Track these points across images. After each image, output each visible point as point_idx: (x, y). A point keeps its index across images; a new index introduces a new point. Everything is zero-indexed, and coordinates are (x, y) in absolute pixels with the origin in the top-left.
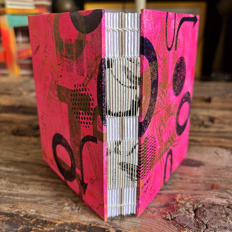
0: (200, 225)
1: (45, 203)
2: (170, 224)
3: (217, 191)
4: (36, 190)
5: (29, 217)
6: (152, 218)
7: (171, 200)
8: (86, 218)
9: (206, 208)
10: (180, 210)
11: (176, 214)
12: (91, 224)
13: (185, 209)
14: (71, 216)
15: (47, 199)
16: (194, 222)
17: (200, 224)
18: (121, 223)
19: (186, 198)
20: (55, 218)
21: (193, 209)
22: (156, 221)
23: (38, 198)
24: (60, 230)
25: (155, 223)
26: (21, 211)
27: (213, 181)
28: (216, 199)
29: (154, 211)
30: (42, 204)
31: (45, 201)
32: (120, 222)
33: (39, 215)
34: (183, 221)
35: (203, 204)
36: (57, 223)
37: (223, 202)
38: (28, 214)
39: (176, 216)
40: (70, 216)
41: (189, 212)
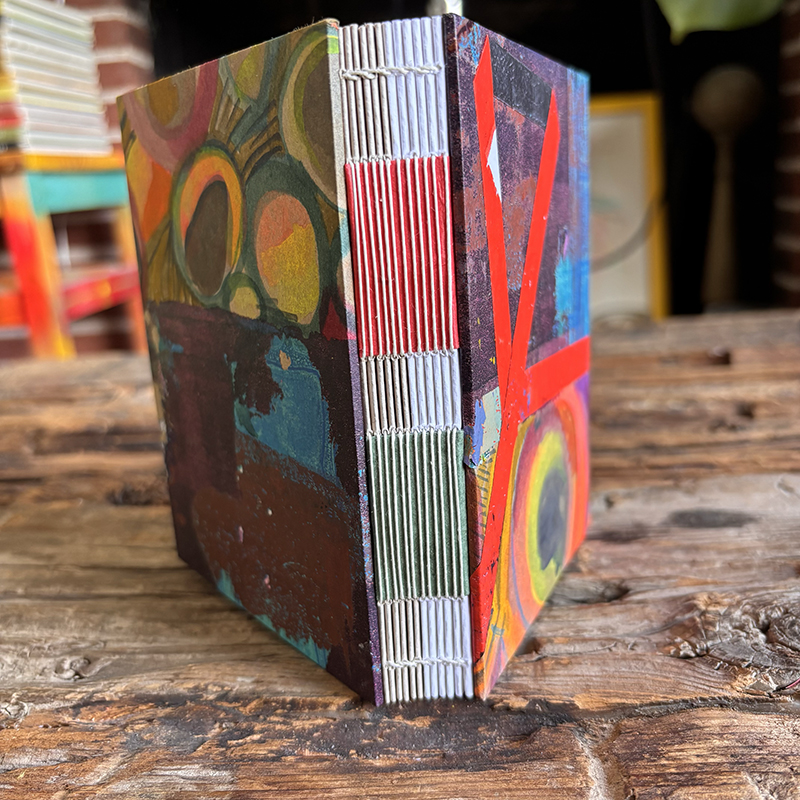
2: (697, 664)
5: (237, 699)
6: (635, 659)
7: (681, 608)
9: (797, 617)
10: (718, 629)
11: (708, 639)
13: (731, 625)
16: (770, 651)
18: (540, 682)
19: (726, 601)
21: (757, 623)
22: (648, 666)
24: (345, 721)
25: (647, 669)
26: (207, 686)
29: (635, 644)
32: (536, 680)
33: (268, 690)
34: (737, 653)
35: (783, 608)
38: (231, 690)
39: (709, 644)
41: (748, 632)
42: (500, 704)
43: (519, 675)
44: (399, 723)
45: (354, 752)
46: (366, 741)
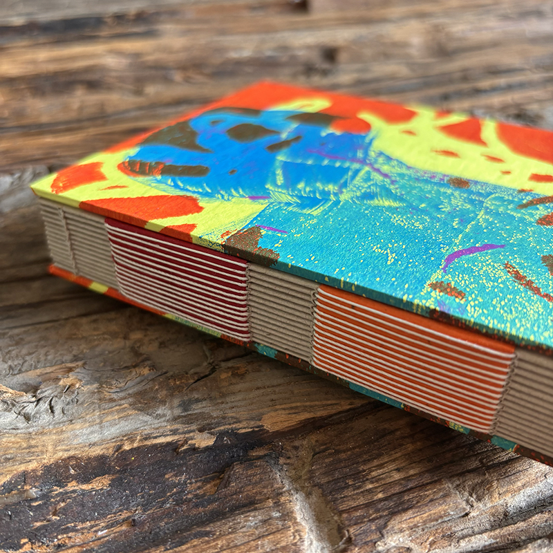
42: (185, 448)
43: (198, 401)
44: (74, 491)
45: (26, 540)
46: (38, 524)
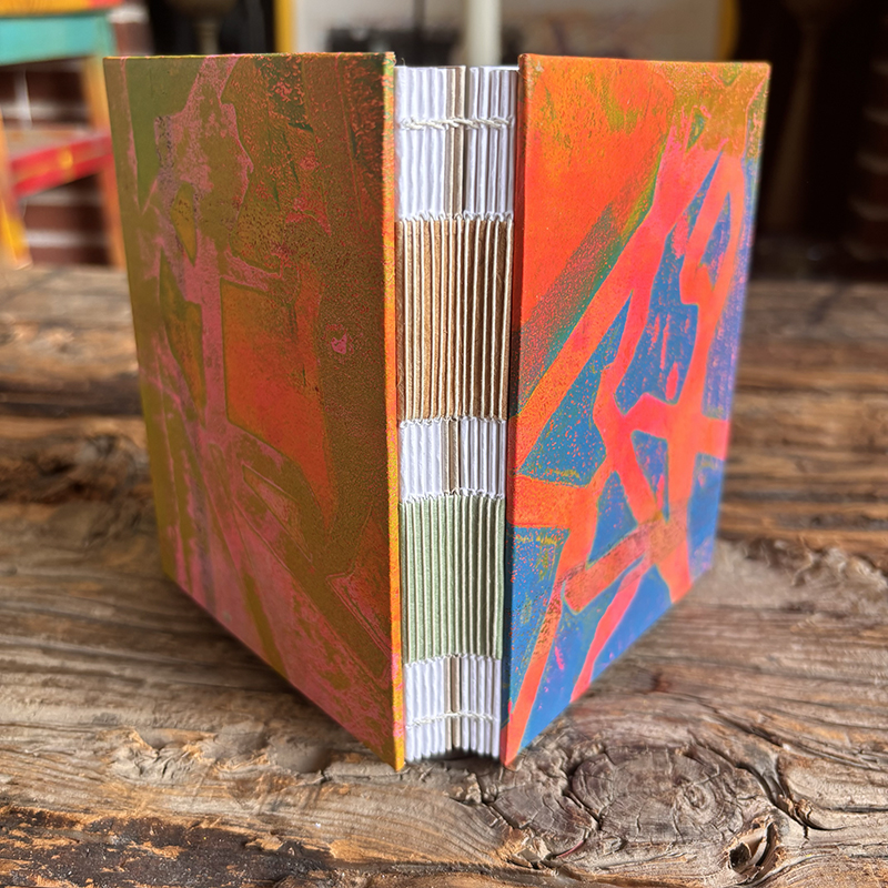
0: (576, 819)
1: (46, 751)
2: (474, 817)
3: (665, 698)
4: (20, 705)
6: (417, 798)
8: (184, 802)
9: (610, 760)
10: (519, 768)
11: (503, 782)
12: (198, 823)
13: (536, 763)
14: (133, 794)
15: (54, 737)
16: (558, 807)
17: (575, 815)
18: (306, 817)
20: (77, 802)
21: (567, 763)
22: (427, 809)
23: (26, 734)
24: (88, 844)
25: (424, 814)
27: (662, 662)
28: (652, 728)
29: (429, 774)
30: (36, 754)
31: (48, 744)
32: (302, 814)
33: (20, 796)
34: (522, 808)
35: (602, 744)
36: (78, 822)
37: (676, 737)
39: (501, 789)
40: (129, 797)
41: (550, 776)
